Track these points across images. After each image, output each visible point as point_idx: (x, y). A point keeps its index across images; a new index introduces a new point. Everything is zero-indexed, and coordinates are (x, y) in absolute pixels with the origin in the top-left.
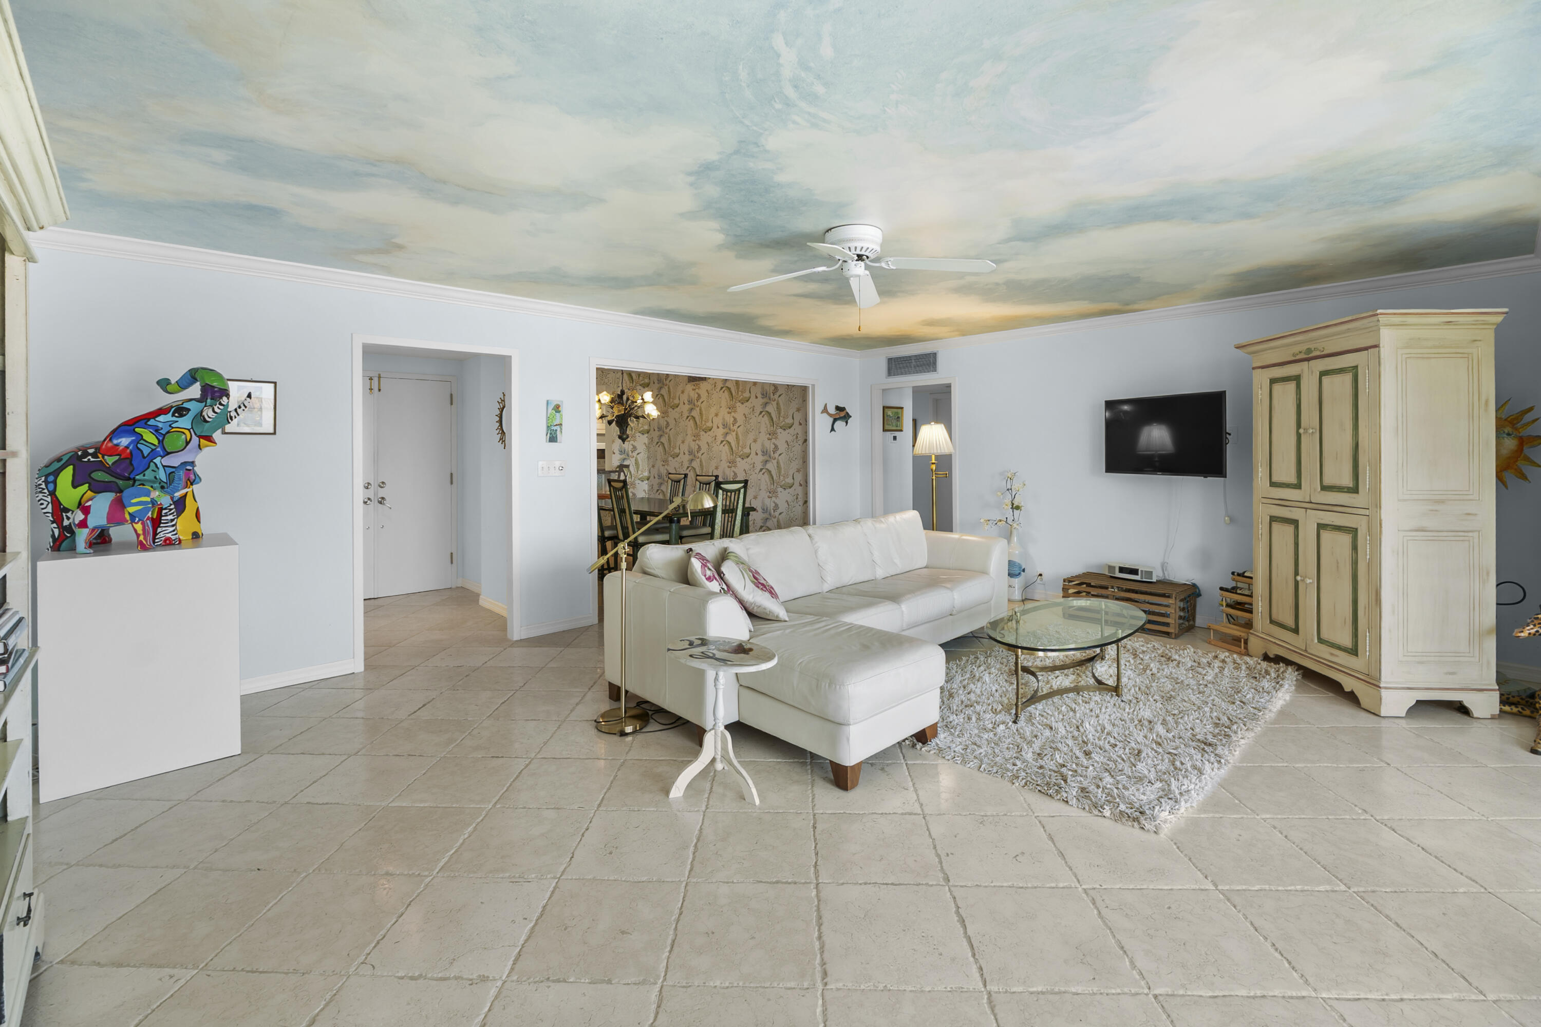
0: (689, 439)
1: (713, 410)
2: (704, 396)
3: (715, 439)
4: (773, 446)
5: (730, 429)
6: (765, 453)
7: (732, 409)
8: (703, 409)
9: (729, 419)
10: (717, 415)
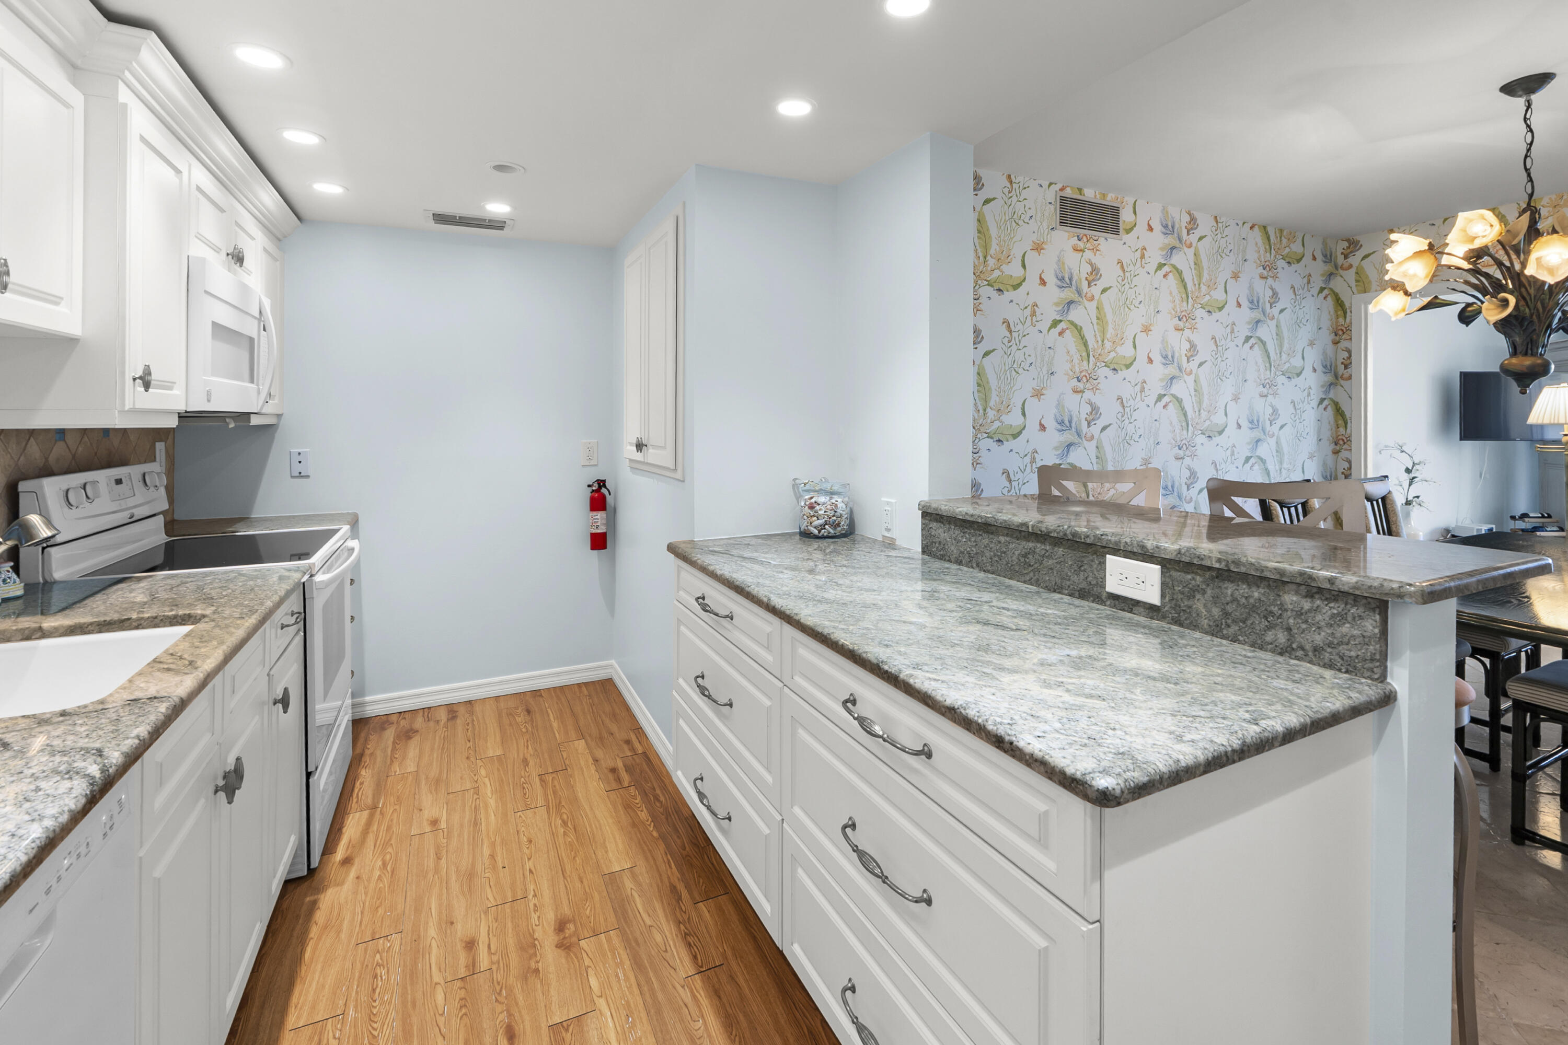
0: (1062, 385)
1: (1137, 318)
2: (1109, 275)
3: (1142, 390)
4: (1270, 410)
5: (1180, 369)
6: (1254, 423)
7: (1184, 319)
8: (1107, 309)
9: (1179, 344)
10: (1146, 330)
